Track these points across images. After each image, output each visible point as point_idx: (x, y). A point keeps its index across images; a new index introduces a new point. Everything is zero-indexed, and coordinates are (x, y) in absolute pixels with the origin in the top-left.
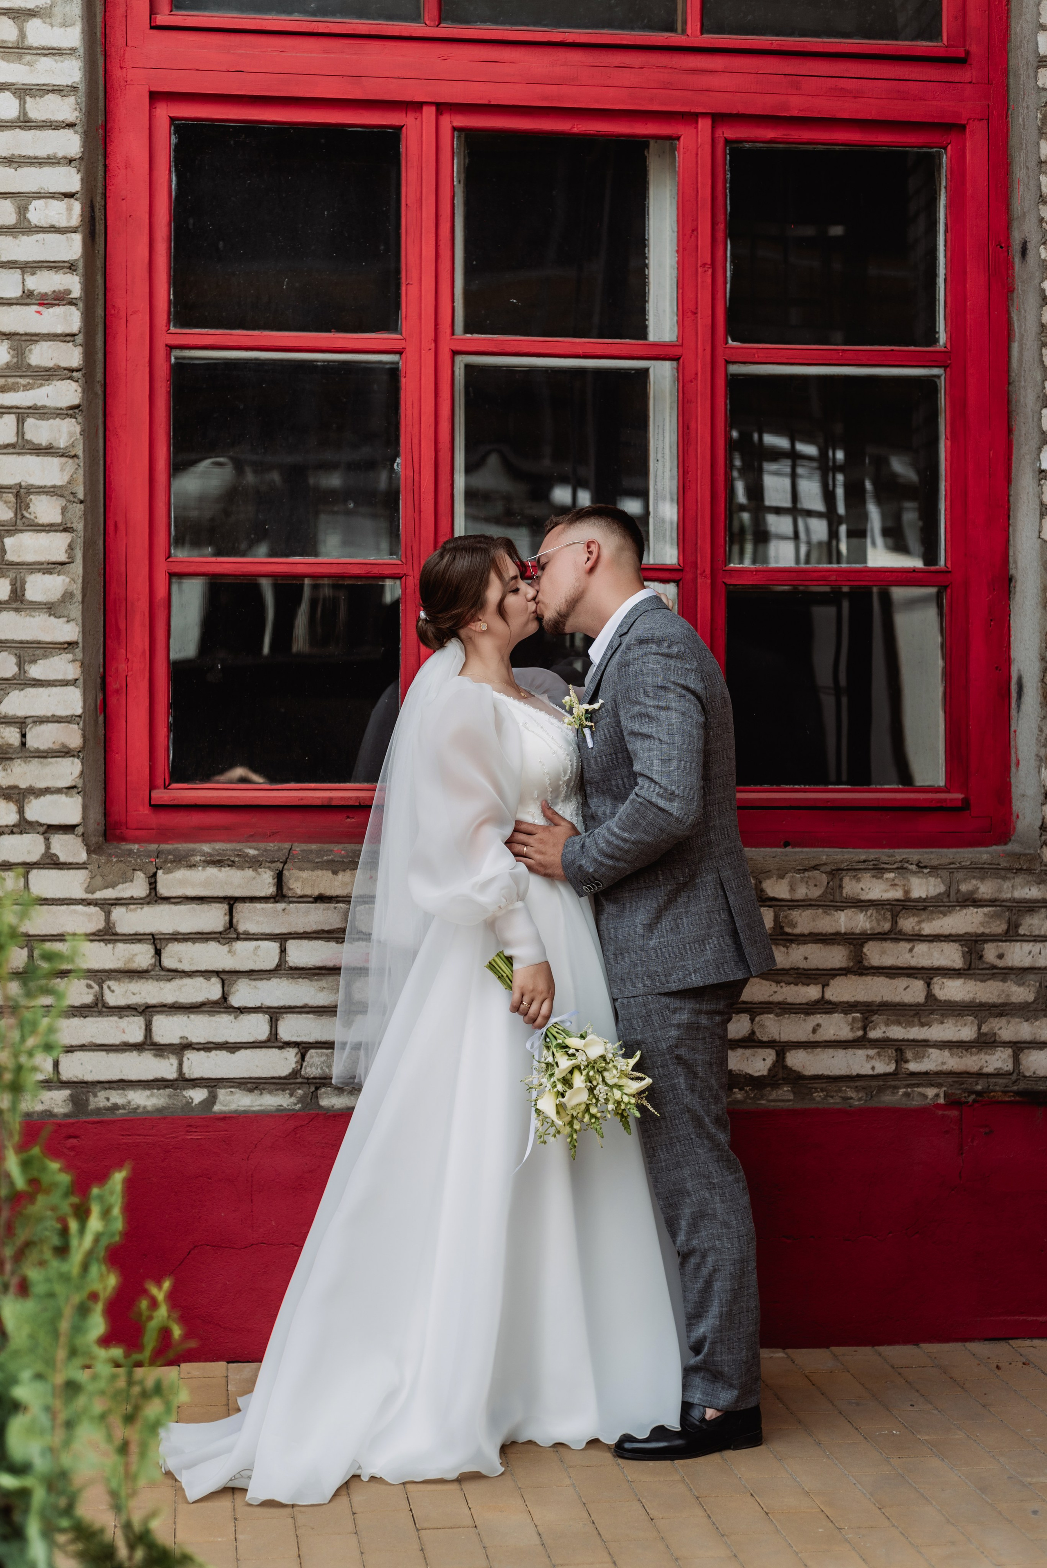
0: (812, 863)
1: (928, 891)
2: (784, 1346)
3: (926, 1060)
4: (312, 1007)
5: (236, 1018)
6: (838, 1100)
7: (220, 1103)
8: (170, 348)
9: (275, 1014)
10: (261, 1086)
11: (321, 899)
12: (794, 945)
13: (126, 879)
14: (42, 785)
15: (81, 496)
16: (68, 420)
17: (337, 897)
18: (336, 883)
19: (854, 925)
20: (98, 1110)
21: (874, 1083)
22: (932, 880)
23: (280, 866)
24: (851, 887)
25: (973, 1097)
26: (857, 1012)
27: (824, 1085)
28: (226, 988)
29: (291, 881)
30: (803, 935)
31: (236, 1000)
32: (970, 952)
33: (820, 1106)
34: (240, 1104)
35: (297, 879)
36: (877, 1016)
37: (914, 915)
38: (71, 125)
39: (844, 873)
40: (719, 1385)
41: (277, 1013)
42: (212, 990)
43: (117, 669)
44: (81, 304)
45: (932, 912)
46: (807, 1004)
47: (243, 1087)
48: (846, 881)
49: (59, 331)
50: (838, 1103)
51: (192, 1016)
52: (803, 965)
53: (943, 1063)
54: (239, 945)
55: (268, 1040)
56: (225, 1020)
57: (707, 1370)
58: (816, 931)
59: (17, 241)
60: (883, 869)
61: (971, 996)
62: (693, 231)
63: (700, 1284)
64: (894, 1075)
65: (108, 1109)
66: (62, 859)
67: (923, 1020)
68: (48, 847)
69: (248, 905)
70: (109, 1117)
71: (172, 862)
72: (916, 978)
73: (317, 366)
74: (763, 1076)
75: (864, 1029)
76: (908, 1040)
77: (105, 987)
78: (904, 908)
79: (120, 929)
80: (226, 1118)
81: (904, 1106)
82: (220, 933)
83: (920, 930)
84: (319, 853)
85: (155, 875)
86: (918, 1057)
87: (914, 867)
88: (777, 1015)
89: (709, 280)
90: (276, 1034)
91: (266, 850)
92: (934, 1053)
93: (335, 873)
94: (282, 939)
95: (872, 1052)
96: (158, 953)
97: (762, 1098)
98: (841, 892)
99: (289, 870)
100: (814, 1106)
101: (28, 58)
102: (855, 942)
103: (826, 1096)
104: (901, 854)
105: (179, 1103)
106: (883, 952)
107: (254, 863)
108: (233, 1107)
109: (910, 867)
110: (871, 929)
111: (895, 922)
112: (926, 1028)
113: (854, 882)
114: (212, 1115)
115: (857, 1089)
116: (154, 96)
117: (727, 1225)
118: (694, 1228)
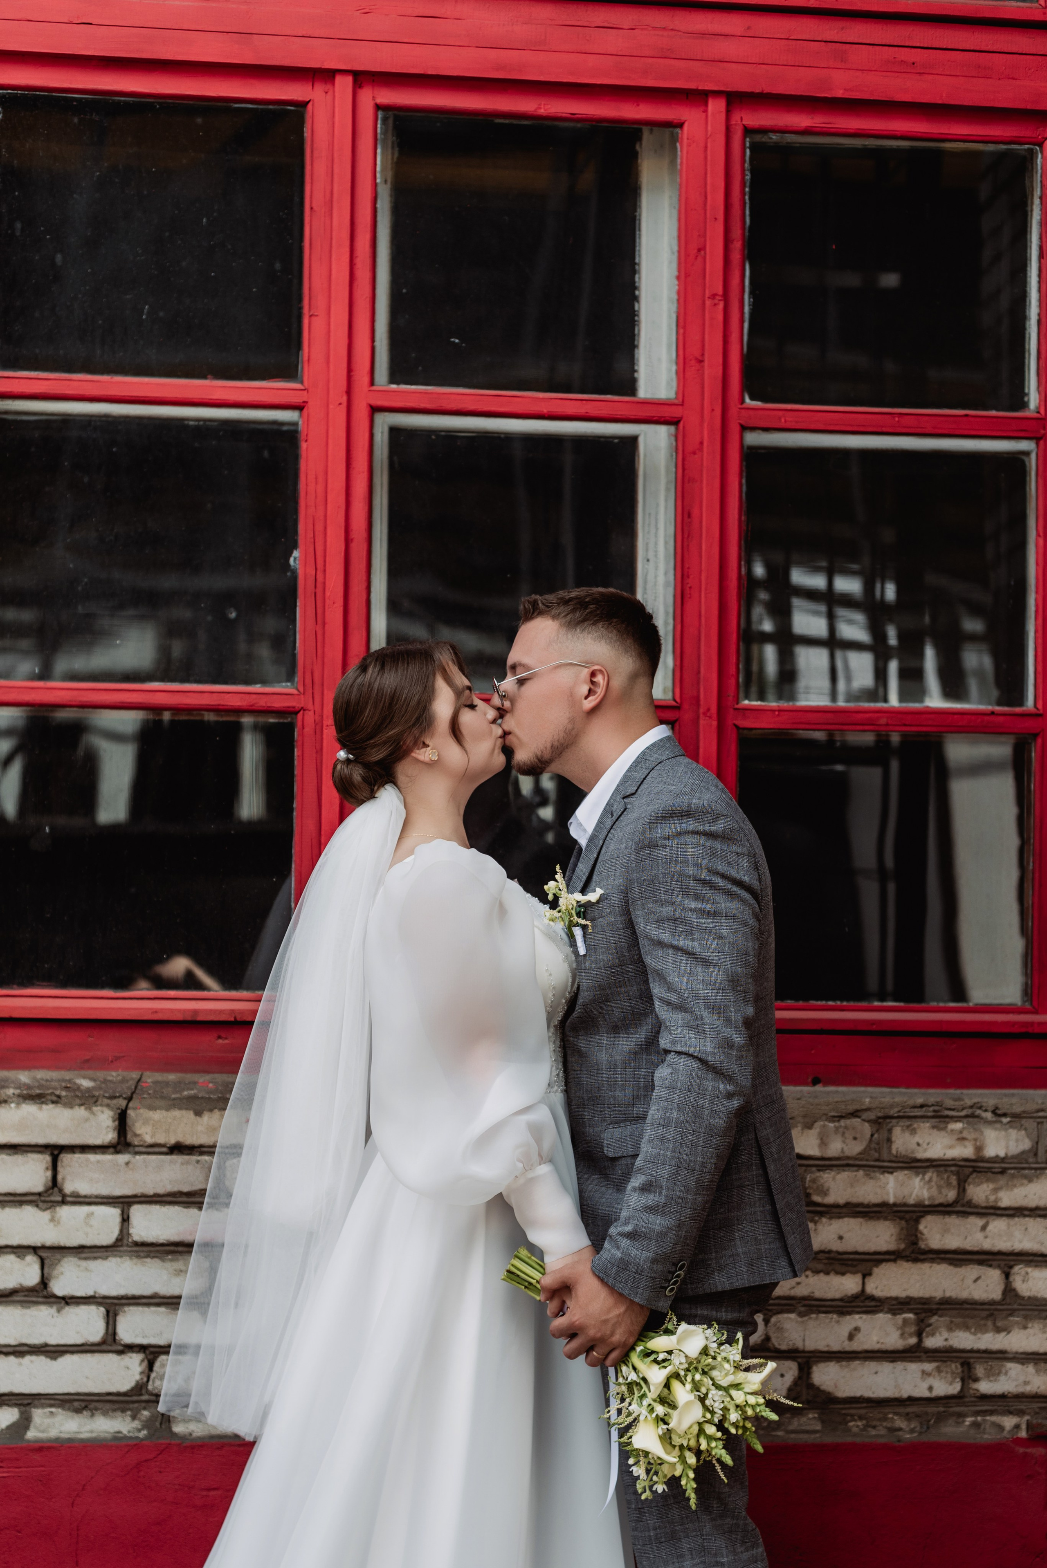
0: (851, 1108)
1: (1007, 1147)
3: (1002, 1378)
4: (164, 1297)
5: (59, 1311)
6: (883, 1432)
7: (36, 1428)
9: (112, 1306)
10: (92, 1405)
11: (178, 1149)
12: (824, 1220)
17: (201, 1146)
18: (200, 1128)
19: (906, 1193)
21: (932, 1409)
22: (1013, 1133)
23: (123, 1103)
24: (903, 1141)
26: (910, 1311)
27: (863, 1412)
28: (46, 1270)
29: (138, 1125)
30: (836, 1206)
31: (59, 1287)
33: (858, 1440)
34: (63, 1429)
35: (146, 1122)
36: (936, 1318)
37: (988, 1180)
39: (894, 1121)
41: (116, 1304)
42: (27, 1272)
45: (1013, 1176)
46: (841, 1300)
47: (67, 1405)
48: (897, 1132)
50: (882, 1436)
51: (0, 1308)
52: (837, 1246)
53: (1026, 1383)
54: (65, 1212)
55: (103, 1342)
56: (43, 1312)
58: (855, 1200)
60: (947, 1117)
62: (699, 250)
64: (958, 1398)
67: (999, 1324)
69: (78, 1157)
72: (990, 1266)
73: (188, 426)
75: (919, 1334)
76: (978, 1351)
78: (976, 1170)
80: (44, 1449)
81: (972, 1441)
82: (39, 1194)
83: (996, 1201)
84: (178, 1086)
86: (992, 1374)
87: (989, 1115)
88: (801, 1315)
89: (720, 317)
90: (115, 1334)
91: (105, 1081)
92: (1014, 1368)
93: (198, 1113)
94: (124, 1203)
95: (929, 1367)
98: (890, 1148)
99: (135, 1109)
100: (849, 1439)
102: (907, 1216)
103: (866, 1426)
104: (971, 1096)
106: (946, 1231)
107: (88, 1099)
108: (53, 1433)
109: (984, 1115)
110: (929, 1199)
111: (962, 1190)
112: (1003, 1334)
113: (907, 1134)
114: (24, 1444)
115: (908, 1417)
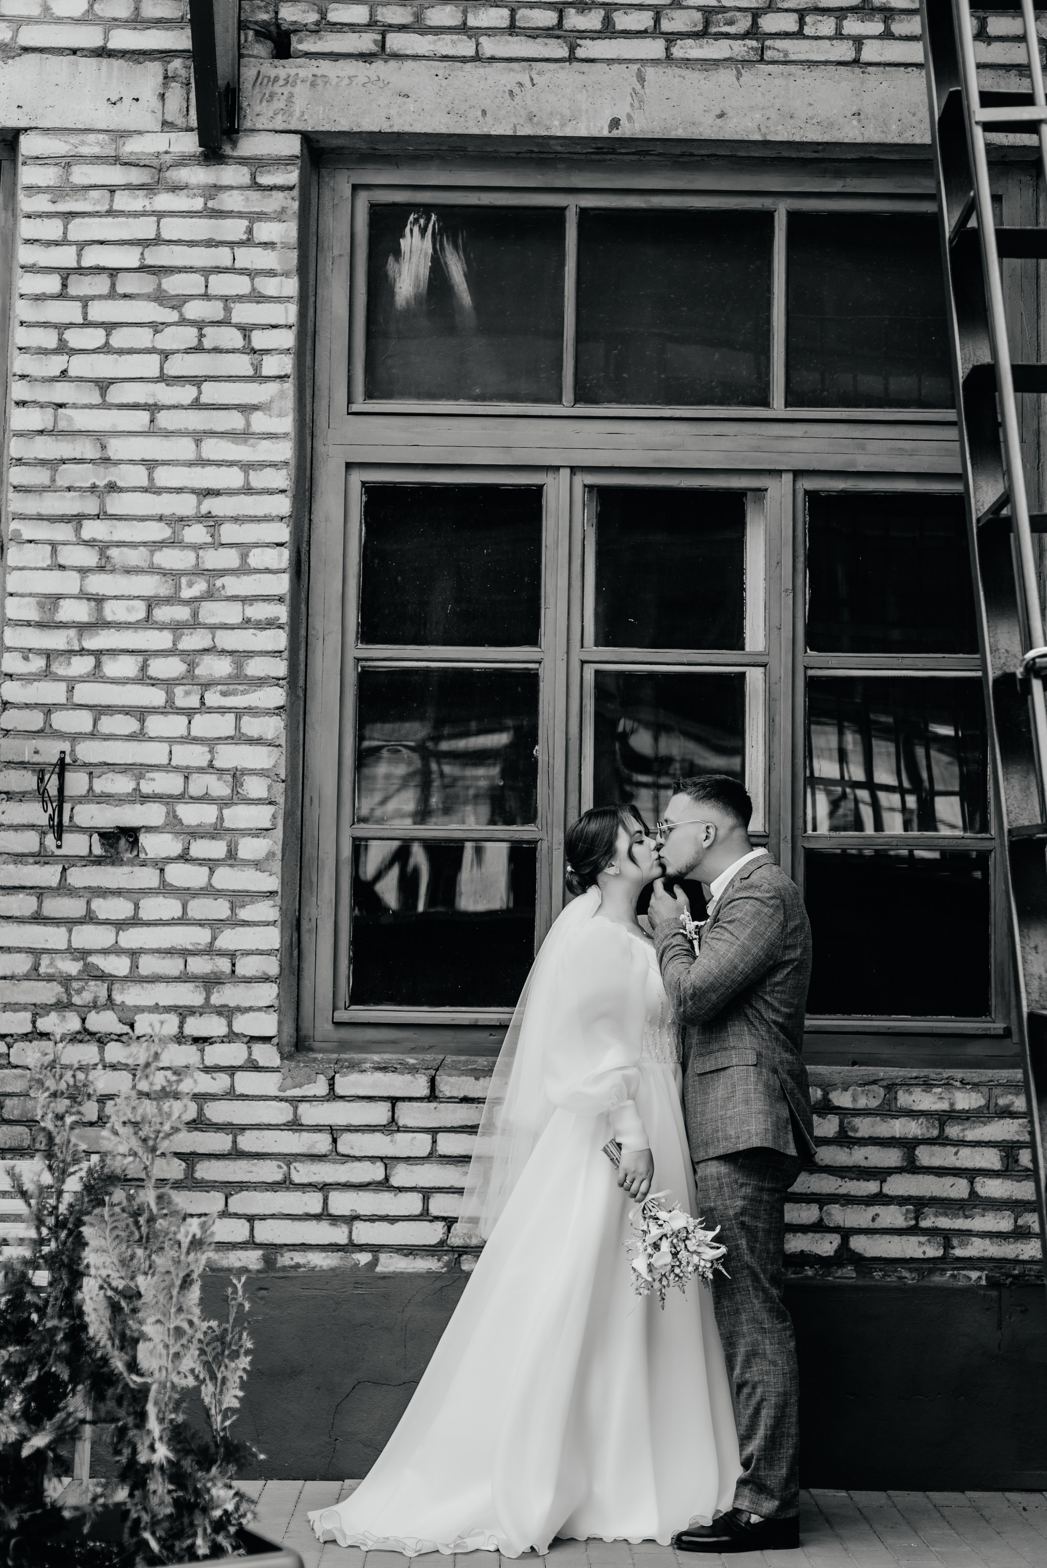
0: (872, 1079)
1: (970, 1104)
2: (847, 1489)
3: (969, 1247)
4: (457, 1188)
5: (395, 1196)
6: (895, 1279)
7: (382, 1265)
8: (358, 660)
9: (426, 1193)
10: (415, 1252)
11: (465, 1100)
12: (856, 1147)
13: (310, 1081)
14: (247, 1005)
15: (283, 777)
16: (275, 717)
17: (478, 1098)
18: (477, 1088)
19: (907, 1131)
20: (284, 1268)
21: (925, 1266)
22: (974, 1095)
23: (433, 1072)
24: (904, 1099)
25: (1010, 1279)
26: (911, 1204)
27: (882, 1266)
28: (388, 1171)
29: (442, 1085)
30: (863, 1138)
31: (395, 1182)
32: (1007, 1157)
33: (879, 1283)
34: (398, 1266)
35: (447, 1083)
36: (927, 1208)
37: (959, 1124)
38: (283, 491)
39: (899, 1087)
40: (763, 1496)
41: (429, 1192)
42: (376, 1172)
43: (309, 914)
44: (287, 628)
45: (974, 1122)
46: (868, 1196)
47: (400, 1252)
48: (900, 1093)
49: (270, 649)
50: (894, 1282)
51: (361, 1193)
52: (864, 1163)
53: (985, 1250)
54: (399, 1136)
55: (421, 1215)
56: (387, 1196)
57: (755, 1483)
58: (875, 1135)
59: (239, 580)
60: (932, 1084)
61: (1009, 1193)
62: (777, 563)
63: (750, 1411)
64: (943, 1259)
65: (291, 1267)
66: (261, 1064)
67: (967, 1213)
68: (250, 1054)
69: (407, 1103)
70: (292, 1274)
71: (347, 1067)
72: (961, 1177)
74: (830, 1256)
75: (917, 1219)
76: (954, 1230)
77: (292, 1167)
78: (951, 1118)
79: (304, 1121)
80: (385, 1277)
81: (951, 1286)
82: (385, 1126)
83: (964, 1137)
84: (466, 1063)
85: (333, 1078)
86: (962, 1244)
87: (958, 1084)
88: (842, 1205)
89: (791, 603)
90: (428, 1210)
91: (423, 1060)
92: (977, 1241)
93: (477, 1079)
94: (434, 1132)
95: (923, 1239)
96: (335, 1141)
97: (828, 1276)
98: (896, 1104)
99: (440, 1076)
100: (873, 1283)
101: (252, 441)
102: (908, 1145)
103: (884, 1276)
104: (947, 1073)
105: (349, 1263)
106: (933, 1155)
107: (413, 1070)
108: (391, 1269)
109: (955, 1083)
110: (921, 1135)
111: (942, 1130)
112: (970, 1219)
113: (907, 1095)
114: (375, 1275)
115: (910, 1270)
116: (349, 466)
117: (774, 1363)
118: (747, 1364)
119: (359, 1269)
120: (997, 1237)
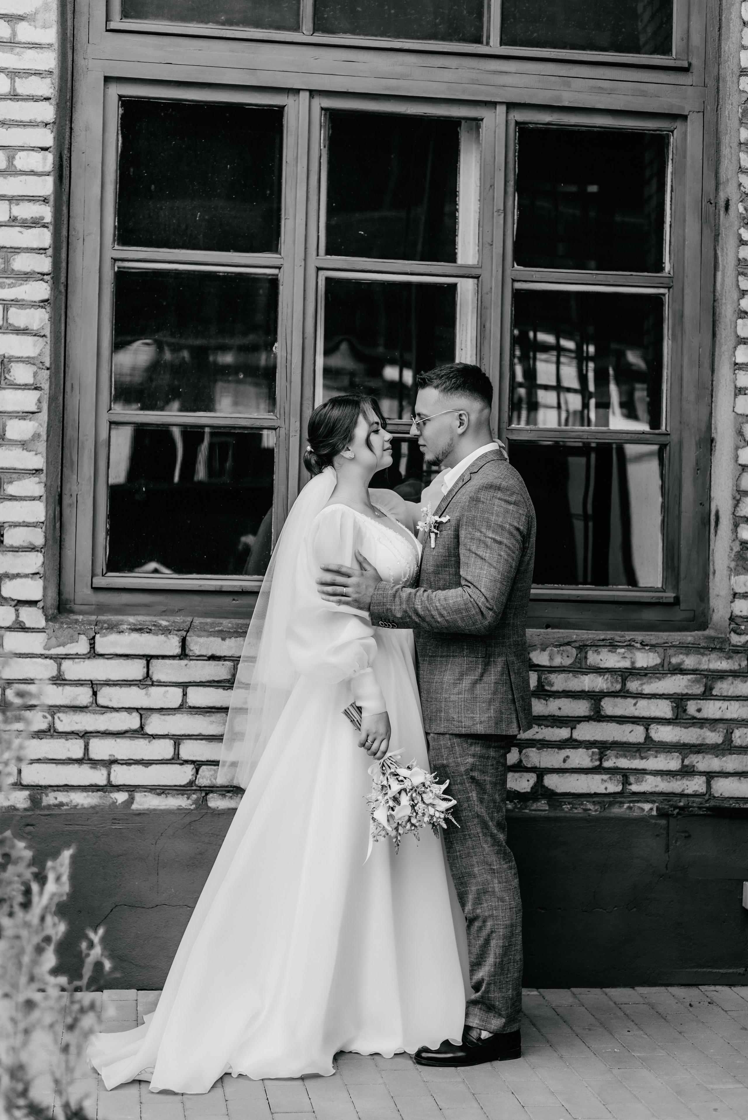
0: (566, 640)
1: (648, 662)
2: (537, 987)
3: (644, 783)
4: (204, 736)
5: (149, 742)
6: (581, 811)
7: (137, 803)
8: (115, 260)
9: (177, 740)
10: (167, 792)
11: (213, 658)
12: (551, 699)
13: (73, 640)
14: (15, 571)
15: (48, 364)
16: (40, 310)
17: (225, 656)
18: (224, 647)
19: (595, 685)
20: (49, 807)
21: (606, 799)
22: (651, 655)
23: (184, 633)
24: (593, 658)
25: (677, 811)
26: (596, 748)
27: (571, 800)
28: (143, 721)
29: (192, 645)
30: (557, 692)
31: (149, 729)
32: (677, 707)
33: (568, 815)
34: (151, 804)
35: (196, 643)
36: (609, 751)
37: (638, 679)
38: (47, 99)
39: (589, 648)
40: (492, 1014)
41: (179, 739)
42: (133, 722)
43: (70, 489)
44: (51, 227)
45: (651, 677)
46: (560, 741)
47: (153, 792)
48: (590, 654)
49: (35, 246)
50: (580, 813)
51: (118, 740)
52: (558, 713)
53: (656, 786)
54: (153, 690)
55: (173, 759)
56: (142, 743)
57: (483, 1003)
58: (567, 689)
59: (6, 181)
60: (617, 646)
61: (678, 738)
62: (491, 186)
63: (481, 941)
64: (621, 793)
65: (56, 806)
66: (27, 625)
67: (643, 755)
68: (18, 616)
69: (160, 661)
70: (56, 811)
71: (107, 629)
72: (638, 724)
73: (220, 276)
74: (527, 792)
75: (600, 760)
76: (631, 769)
77: (56, 717)
78: (631, 674)
79: (67, 676)
80: (140, 814)
81: (627, 816)
82: (140, 681)
83: (642, 690)
84: (212, 625)
85: (94, 638)
86: (638, 781)
87: (638, 645)
88: (538, 749)
89: (502, 222)
90: (178, 754)
91: (174, 622)
92: (650, 778)
93: (223, 639)
94: (185, 686)
95: (605, 777)
96: (95, 694)
97: (526, 809)
98: (586, 662)
99: (190, 636)
100: (563, 815)
101: (18, 50)
102: (595, 698)
103: (572, 809)
104: (629, 635)
105: (108, 802)
106: (616, 705)
107: (166, 631)
108: (146, 806)
109: (636, 645)
110: (607, 689)
111: (624, 684)
112: (645, 760)
113: (595, 654)
114: (131, 812)
115: (594, 803)
116: (108, 80)
117: (502, 900)
118: (478, 901)
119: (117, 807)
120: (667, 775)
